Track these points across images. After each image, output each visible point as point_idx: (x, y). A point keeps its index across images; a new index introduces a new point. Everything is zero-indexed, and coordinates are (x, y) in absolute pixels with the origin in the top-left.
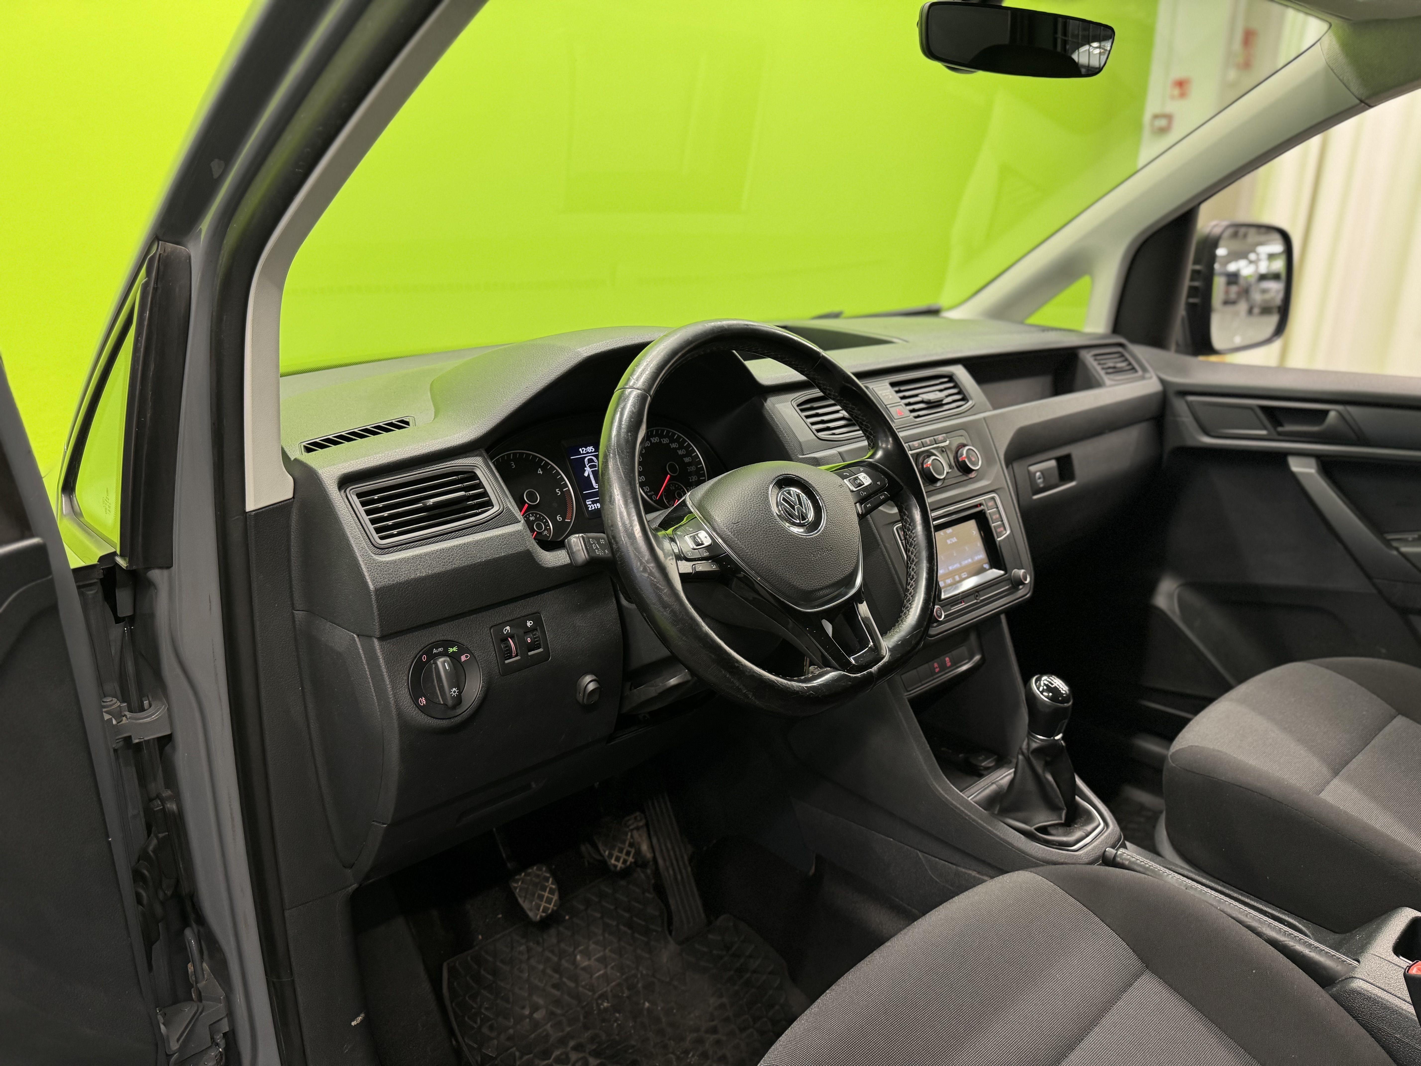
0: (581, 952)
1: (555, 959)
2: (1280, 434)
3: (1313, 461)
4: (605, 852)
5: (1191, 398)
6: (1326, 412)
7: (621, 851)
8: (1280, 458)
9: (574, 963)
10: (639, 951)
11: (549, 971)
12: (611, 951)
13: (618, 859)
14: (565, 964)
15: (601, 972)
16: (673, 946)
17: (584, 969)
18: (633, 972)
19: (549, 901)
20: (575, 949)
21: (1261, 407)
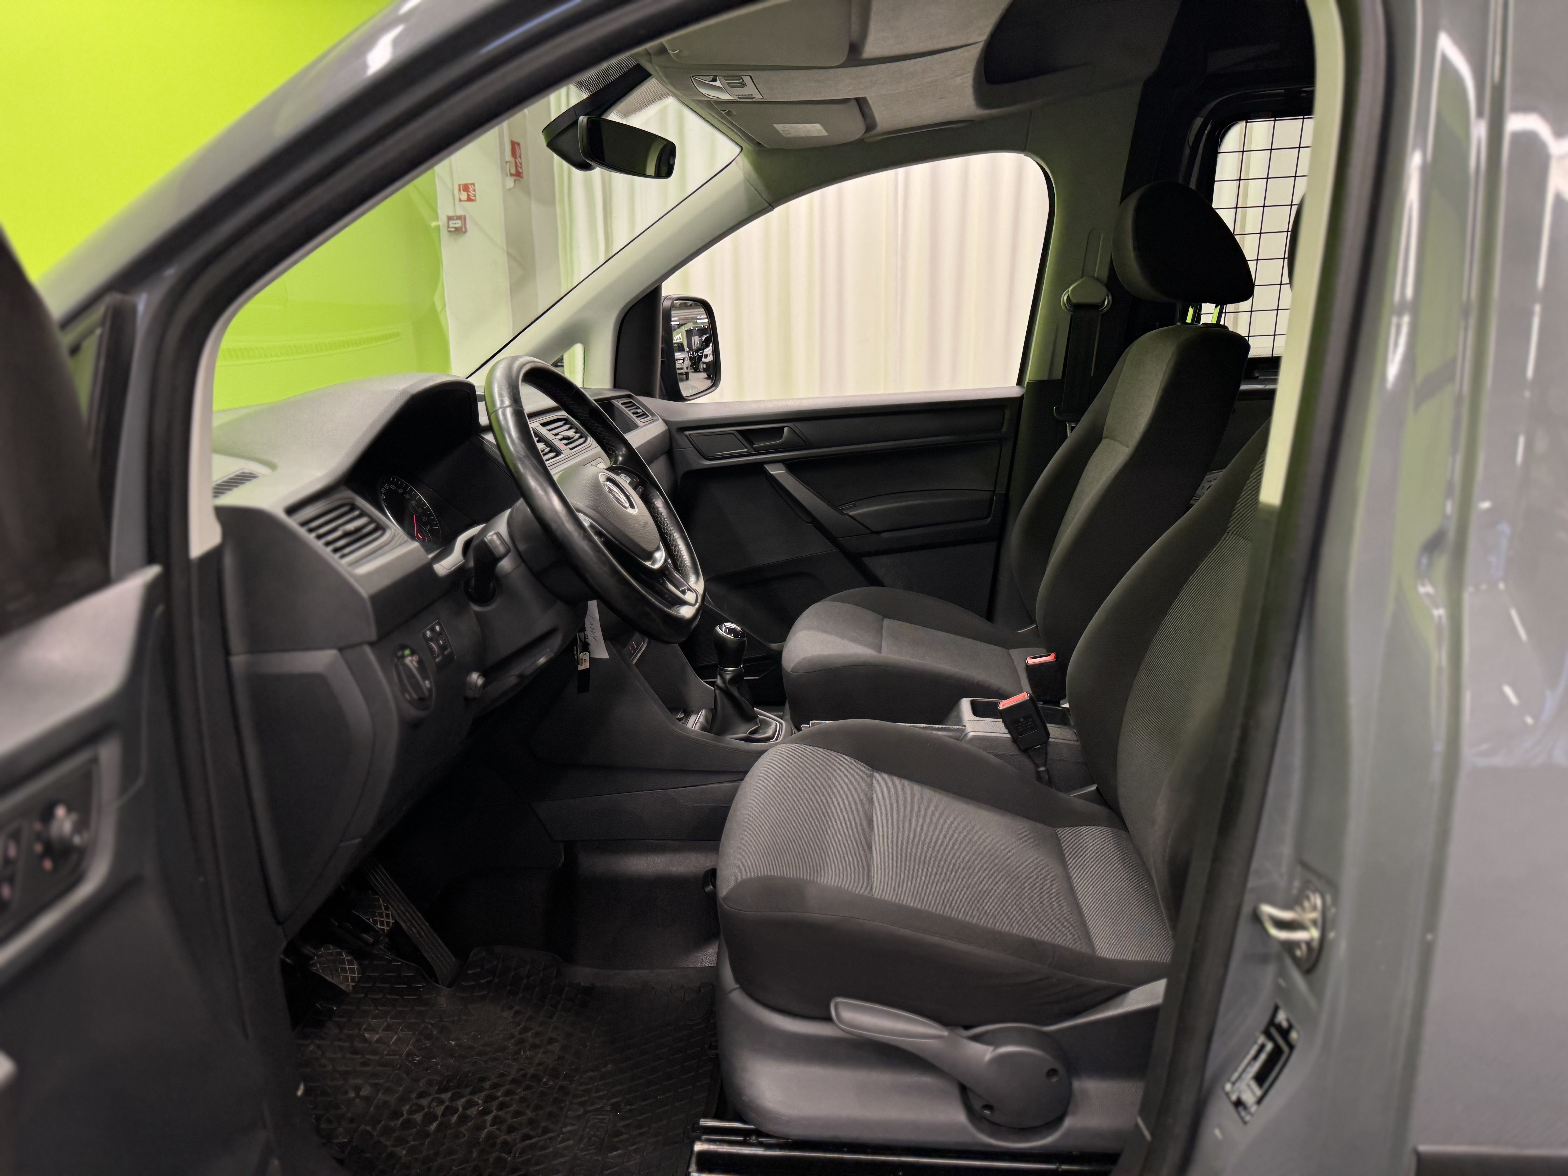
0: (366, 1030)
1: (347, 1044)
2: (755, 449)
3: (781, 465)
4: (369, 920)
5: (687, 433)
6: (783, 428)
7: (381, 915)
8: (758, 468)
9: (365, 1040)
10: (417, 1008)
11: (348, 1056)
12: (391, 1018)
13: (382, 923)
14: (359, 1045)
15: (395, 1037)
16: (445, 990)
17: (377, 1041)
18: (423, 1025)
19: (352, 971)
20: (360, 1030)
21: (738, 431)
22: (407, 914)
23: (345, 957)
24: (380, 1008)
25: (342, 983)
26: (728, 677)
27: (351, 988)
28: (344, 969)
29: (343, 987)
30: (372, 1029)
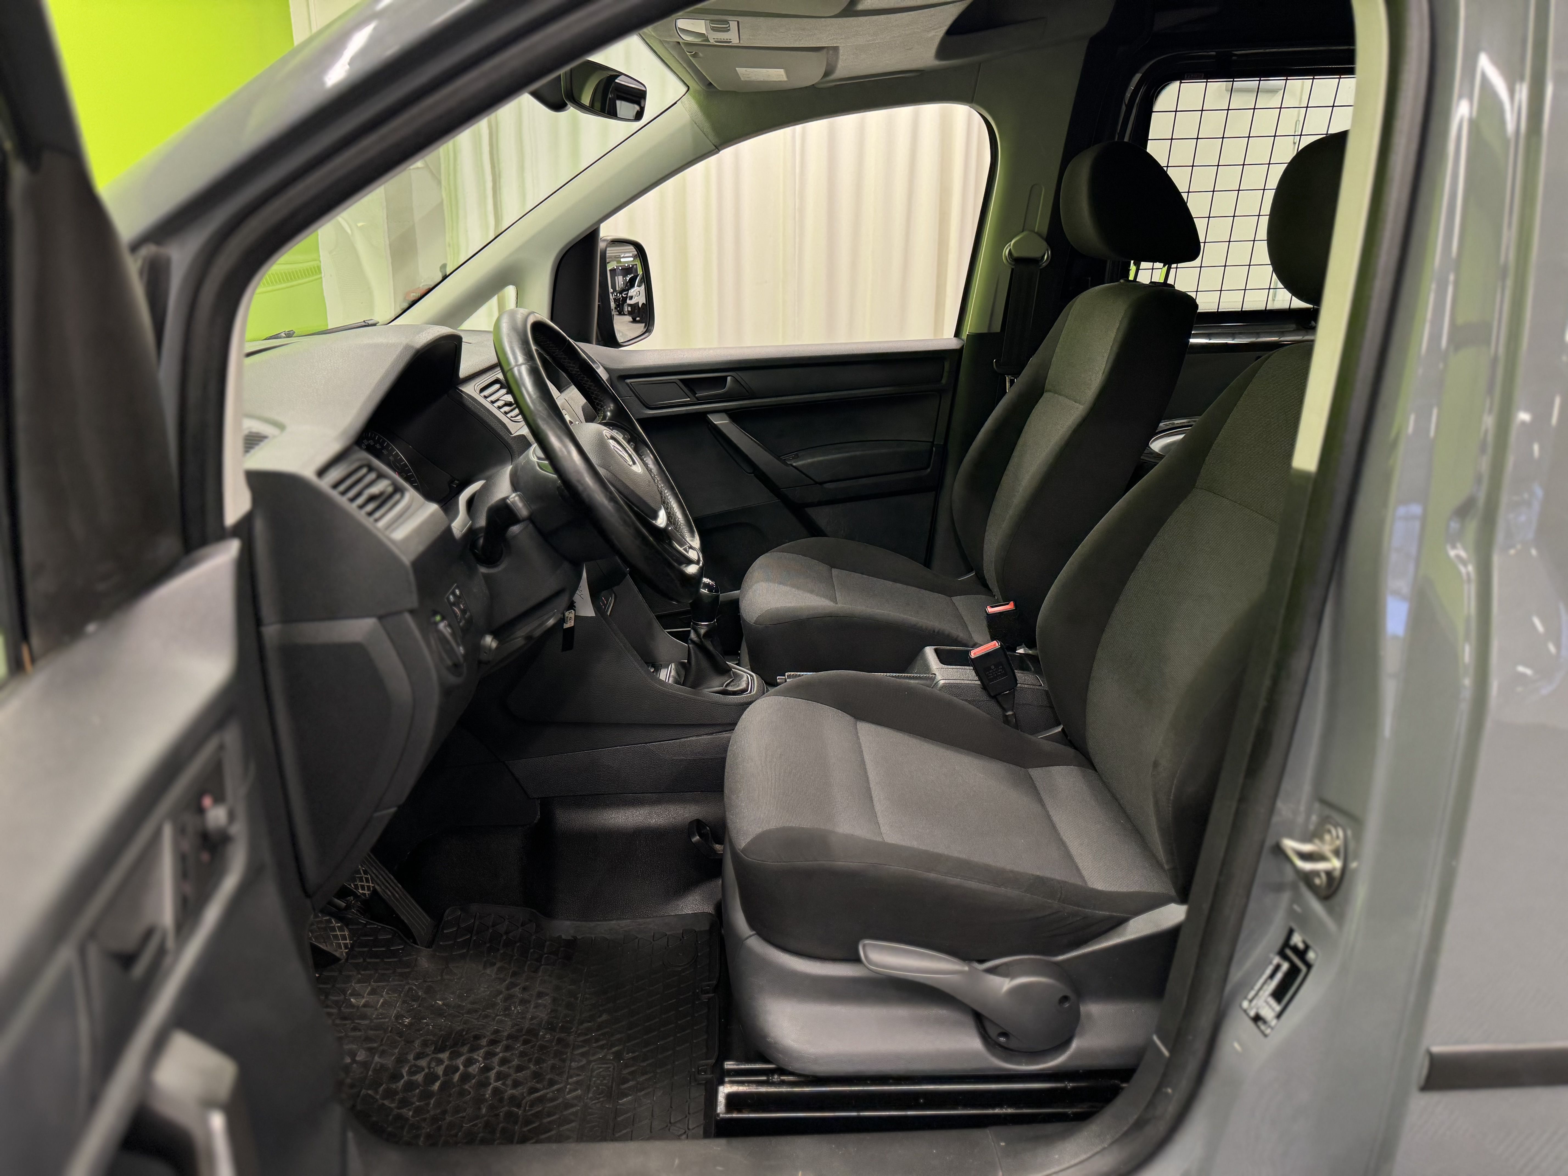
0: (352, 995)
1: (334, 1011)
2: (698, 399)
3: (724, 415)
4: (350, 885)
5: (628, 381)
6: (726, 377)
7: (361, 880)
8: (702, 417)
9: (352, 1006)
10: (399, 970)
11: (338, 1022)
12: (375, 982)
13: (363, 888)
14: (346, 1010)
15: (382, 1001)
16: (426, 951)
17: (365, 1006)
18: (407, 987)
20: (345, 994)
21: (681, 380)
22: (380, 877)
23: (335, 924)
24: (363, 972)
25: (336, 951)
26: (702, 631)
27: (344, 954)
28: (336, 937)
29: (337, 954)
30: (355, 994)
